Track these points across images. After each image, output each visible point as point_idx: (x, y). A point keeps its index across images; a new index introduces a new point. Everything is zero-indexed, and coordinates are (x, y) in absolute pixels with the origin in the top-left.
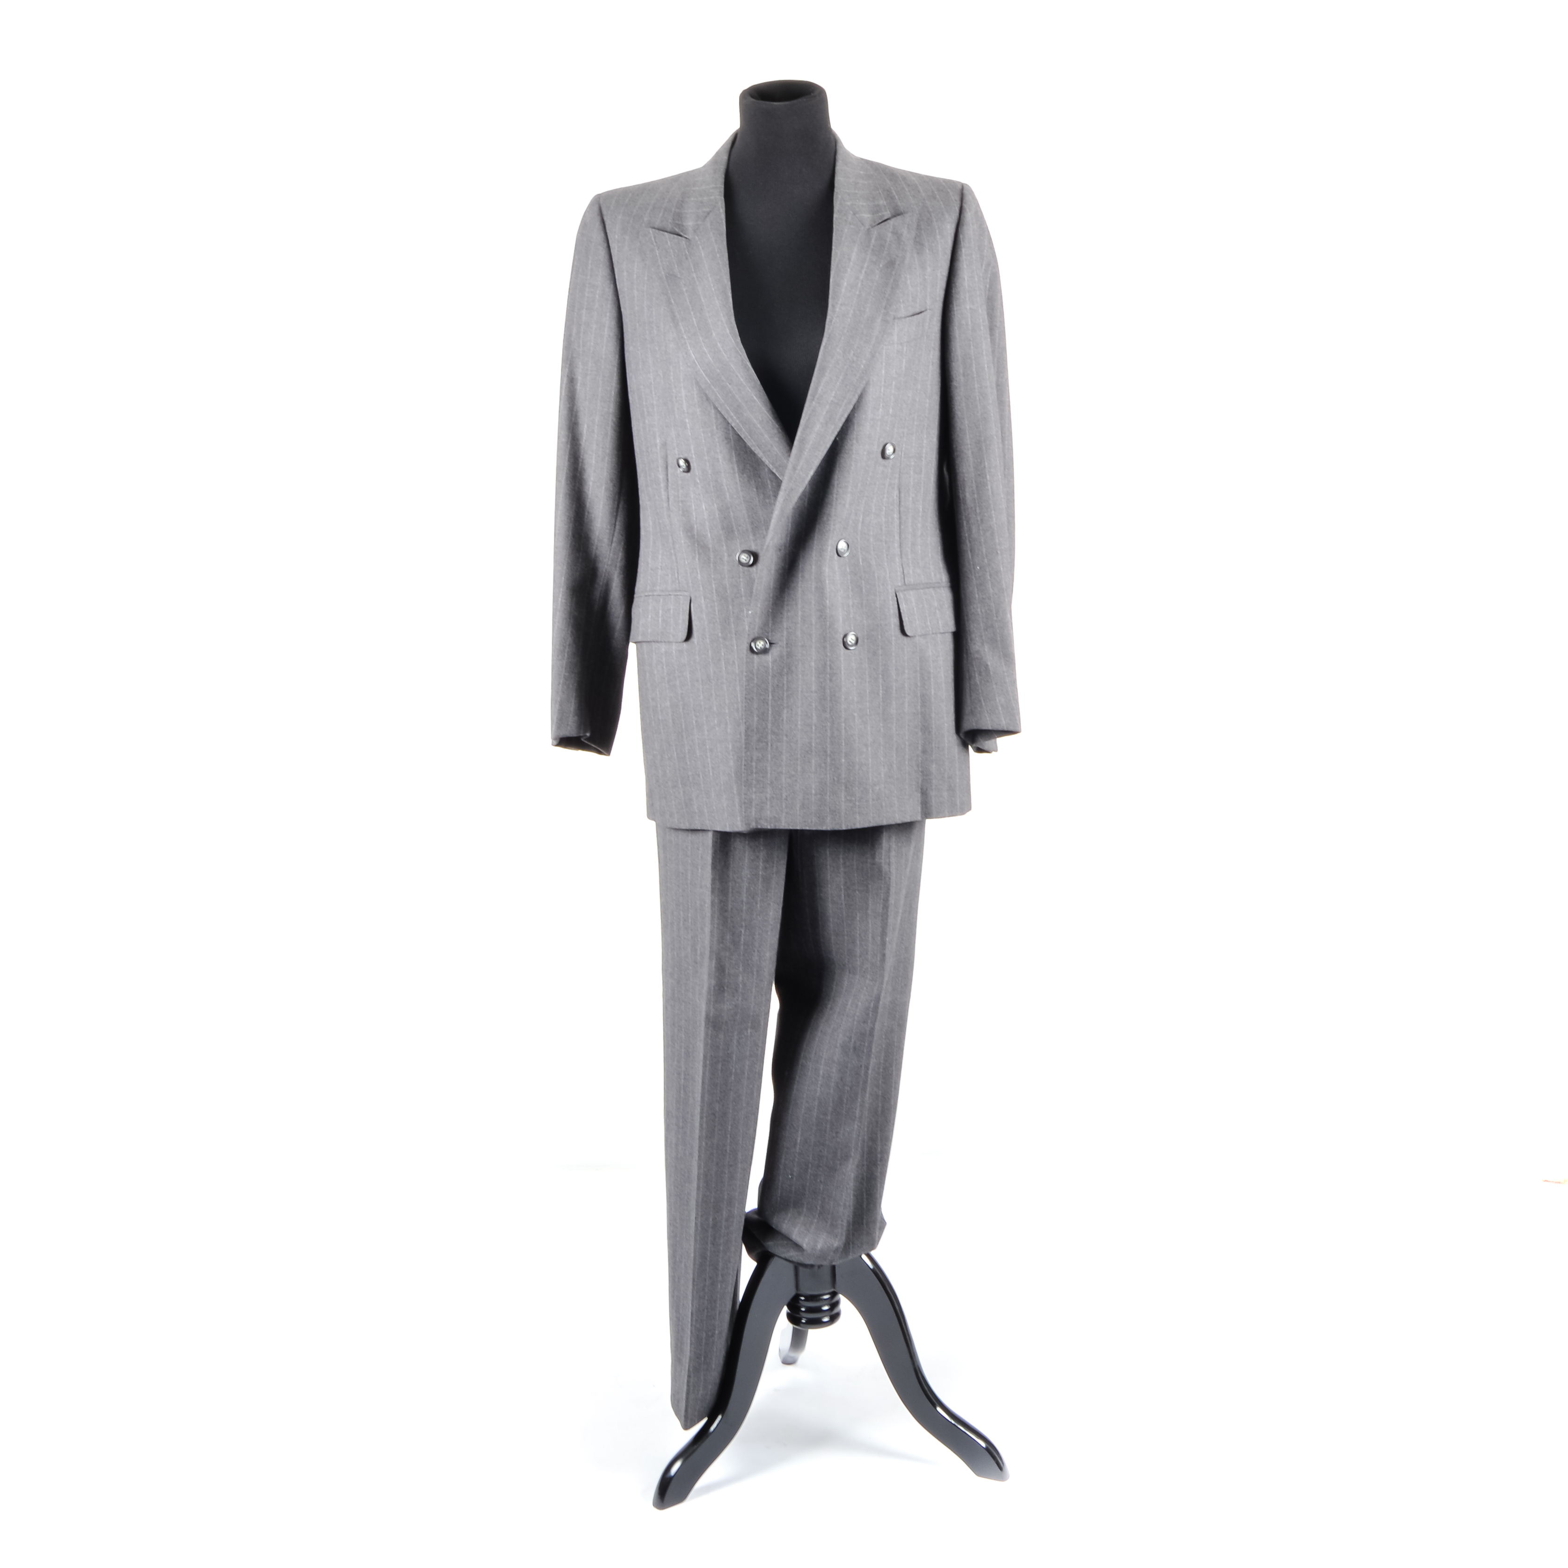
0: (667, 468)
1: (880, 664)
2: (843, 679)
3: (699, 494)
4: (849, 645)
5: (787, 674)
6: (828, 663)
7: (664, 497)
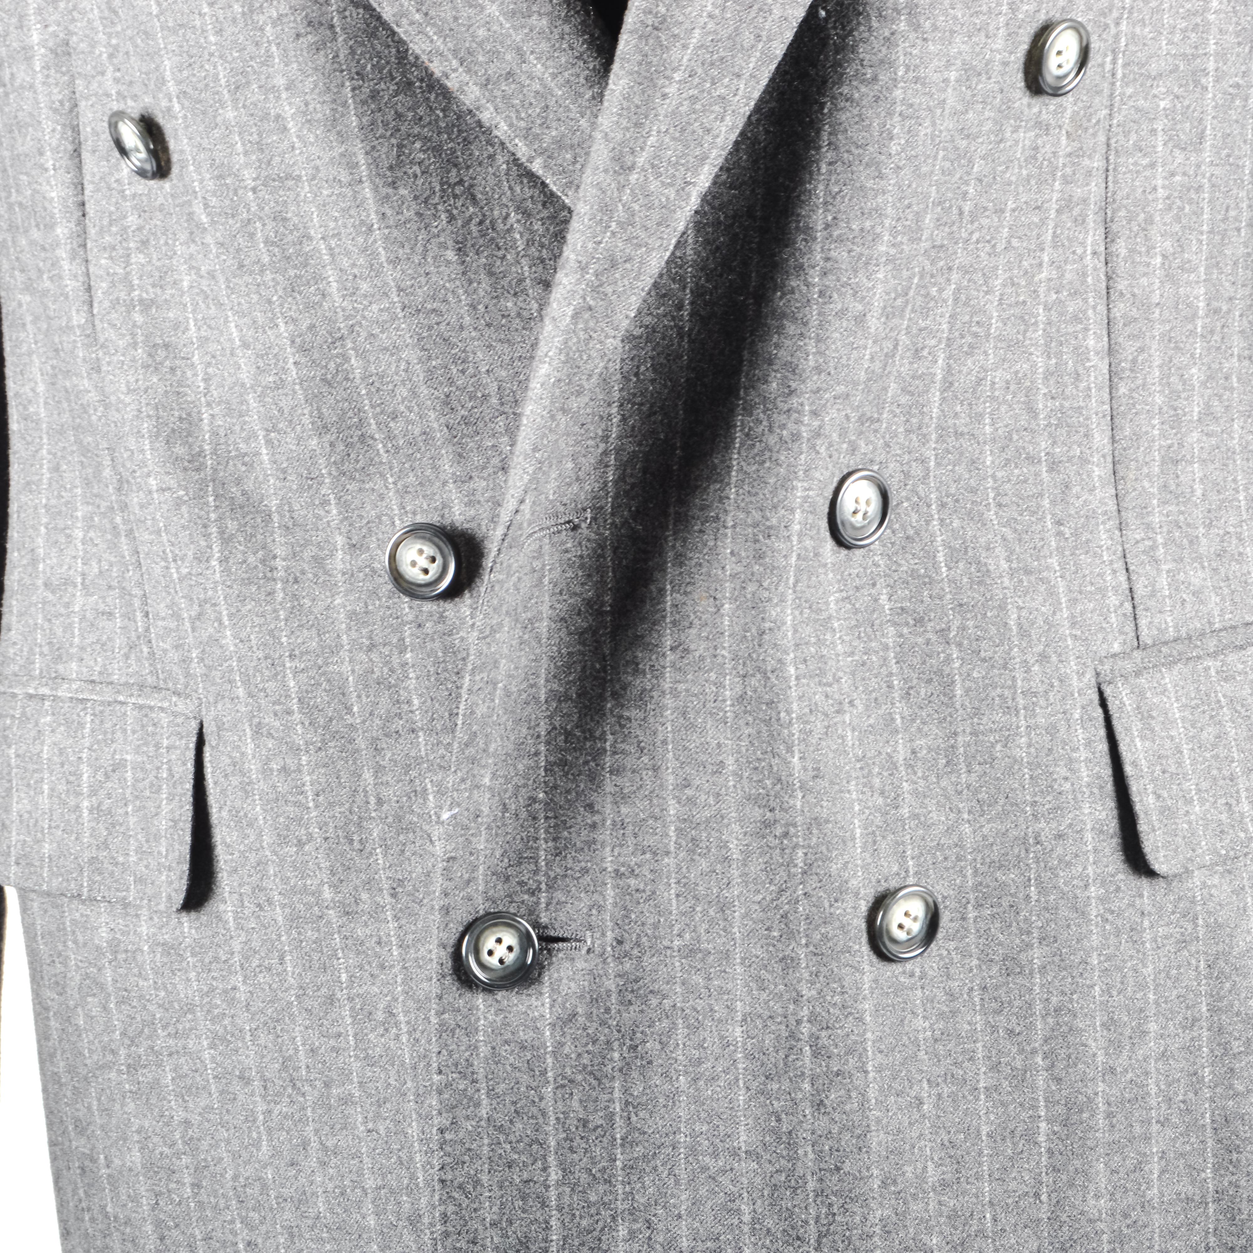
0: (77, 153)
1: (1038, 1007)
2: (872, 1094)
3: (212, 275)
4: (894, 941)
5: (625, 1070)
6: (805, 1029)
7: (72, 285)
